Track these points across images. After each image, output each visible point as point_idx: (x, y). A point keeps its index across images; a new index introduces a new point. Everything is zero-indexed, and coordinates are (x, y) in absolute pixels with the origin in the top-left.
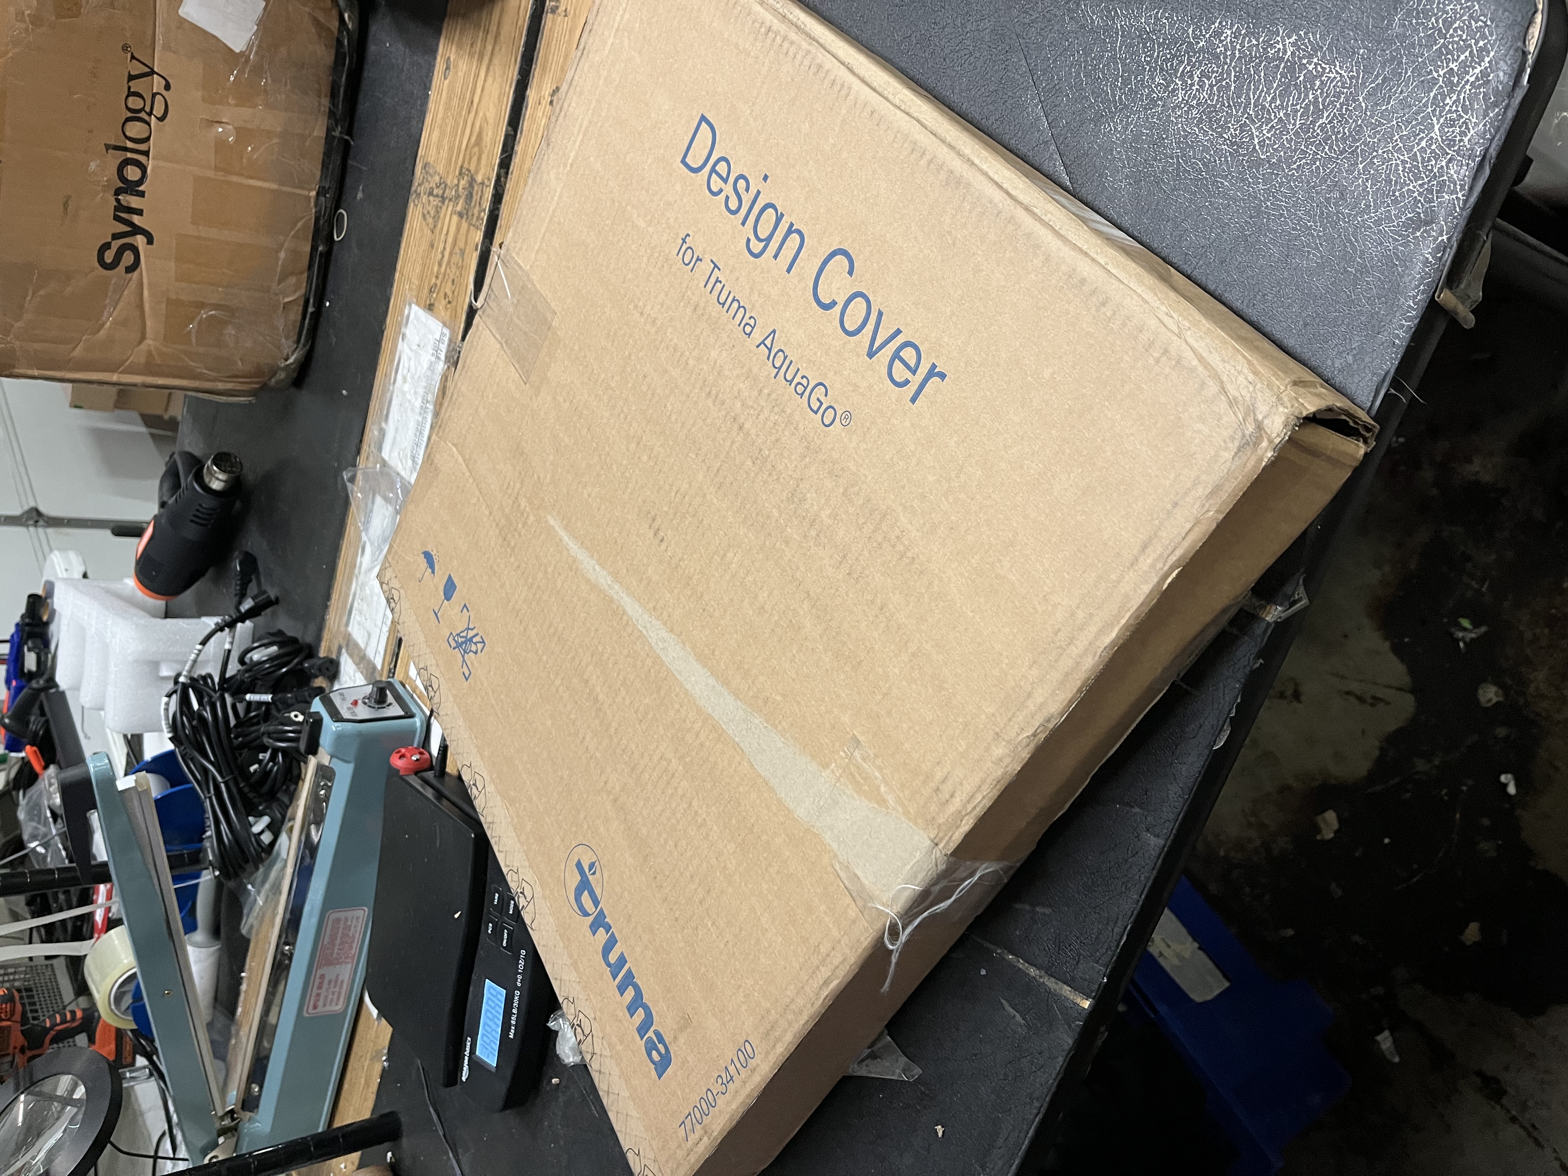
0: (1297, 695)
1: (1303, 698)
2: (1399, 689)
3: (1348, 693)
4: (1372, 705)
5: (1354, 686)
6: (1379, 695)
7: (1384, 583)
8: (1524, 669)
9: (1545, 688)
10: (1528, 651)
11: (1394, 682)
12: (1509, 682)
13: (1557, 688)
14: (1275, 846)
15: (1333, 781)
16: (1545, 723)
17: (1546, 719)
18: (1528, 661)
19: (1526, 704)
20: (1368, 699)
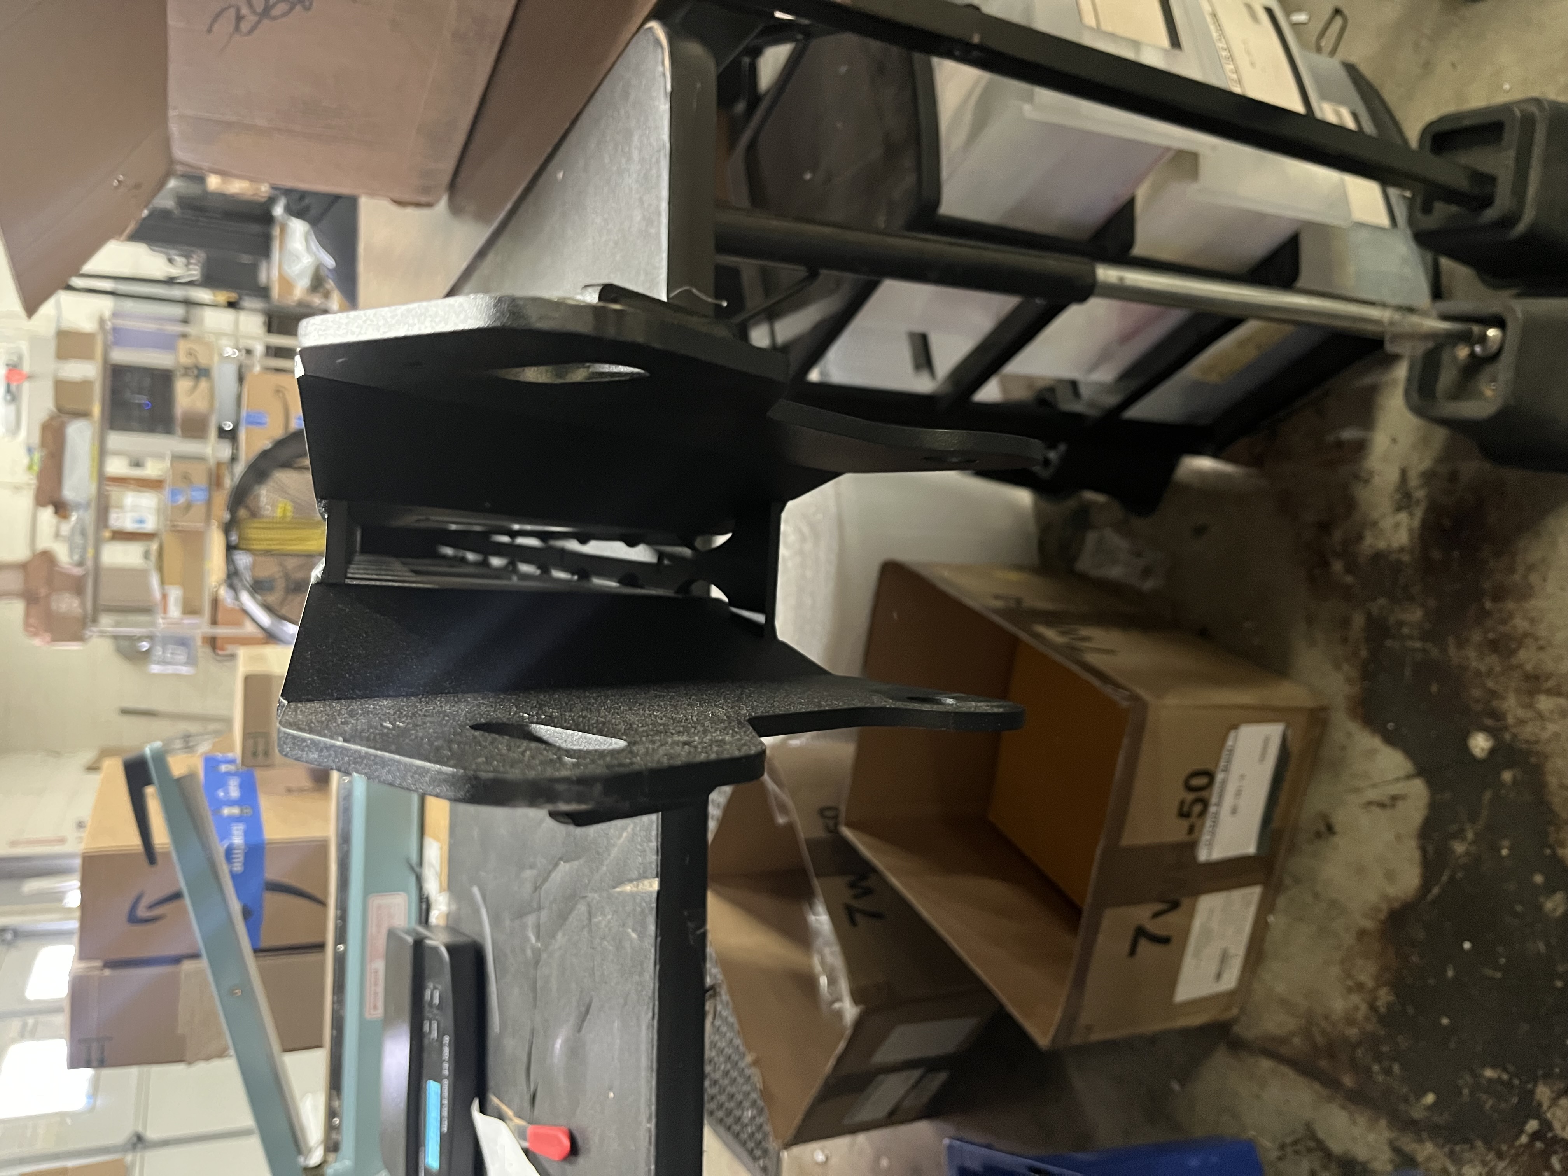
0: (1330, 829)
1: (1337, 828)
2: (1408, 777)
3: (1369, 804)
4: (1393, 806)
5: (1372, 795)
6: (1393, 793)
7: (1349, 680)
8: (1495, 703)
9: (1521, 713)
10: (1490, 684)
11: (1401, 773)
12: (1489, 722)
13: (1530, 706)
14: (1379, 1003)
15: (1396, 905)
16: (1538, 748)
17: (1537, 742)
18: (1494, 694)
19: (1515, 736)
20: (1387, 802)
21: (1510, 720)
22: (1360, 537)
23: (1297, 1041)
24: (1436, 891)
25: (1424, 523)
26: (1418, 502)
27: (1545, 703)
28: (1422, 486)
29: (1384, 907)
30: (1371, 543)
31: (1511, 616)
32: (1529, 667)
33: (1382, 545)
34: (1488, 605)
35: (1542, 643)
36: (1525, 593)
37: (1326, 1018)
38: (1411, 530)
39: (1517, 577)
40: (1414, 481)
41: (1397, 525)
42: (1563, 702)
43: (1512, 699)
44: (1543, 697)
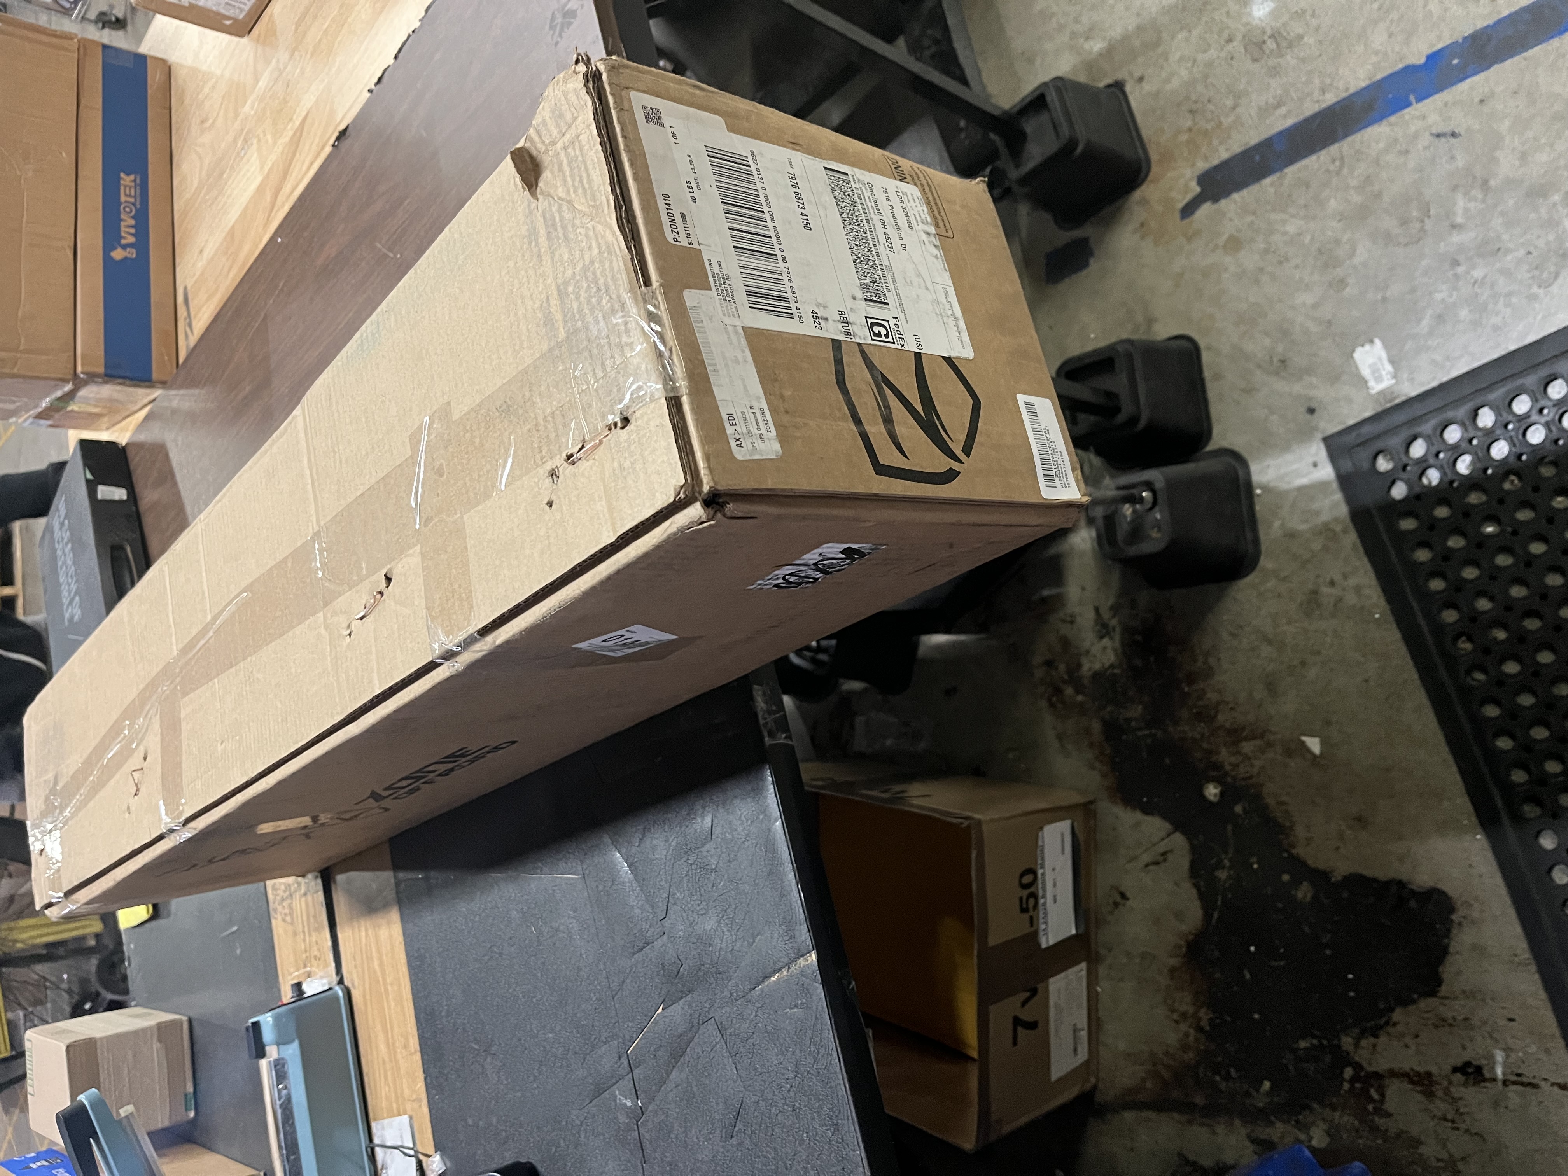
0: (1123, 896)
1: (1128, 894)
2: (1169, 835)
3: (1147, 866)
4: (1165, 860)
5: (1146, 858)
6: (1161, 850)
7: (1104, 775)
8: (1213, 759)
9: (1233, 759)
10: (1205, 746)
11: (1163, 834)
12: (1214, 774)
13: (1238, 753)
14: (1202, 1024)
15: (1191, 937)
16: (1253, 781)
17: (1251, 777)
18: (1210, 752)
19: (1234, 778)
20: (1161, 859)
21: (1228, 768)
22: (1079, 666)
23: (1149, 1085)
24: (1216, 916)
25: (1122, 644)
26: (1114, 629)
27: (1247, 747)
28: (1114, 616)
29: (1182, 943)
30: (1088, 667)
31: (1204, 692)
32: (1228, 725)
33: (1097, 666)
34: (1186, 689)
35: (1231, 705)
36: (1209, 673)
37: (1167, 1053)
38: (1115, 650)
39: (1199, 664)
40: (1106, 615)
41: (1105, 648)
42: (1258, 742)
43: (1224, 752)
44: (1244, 744)
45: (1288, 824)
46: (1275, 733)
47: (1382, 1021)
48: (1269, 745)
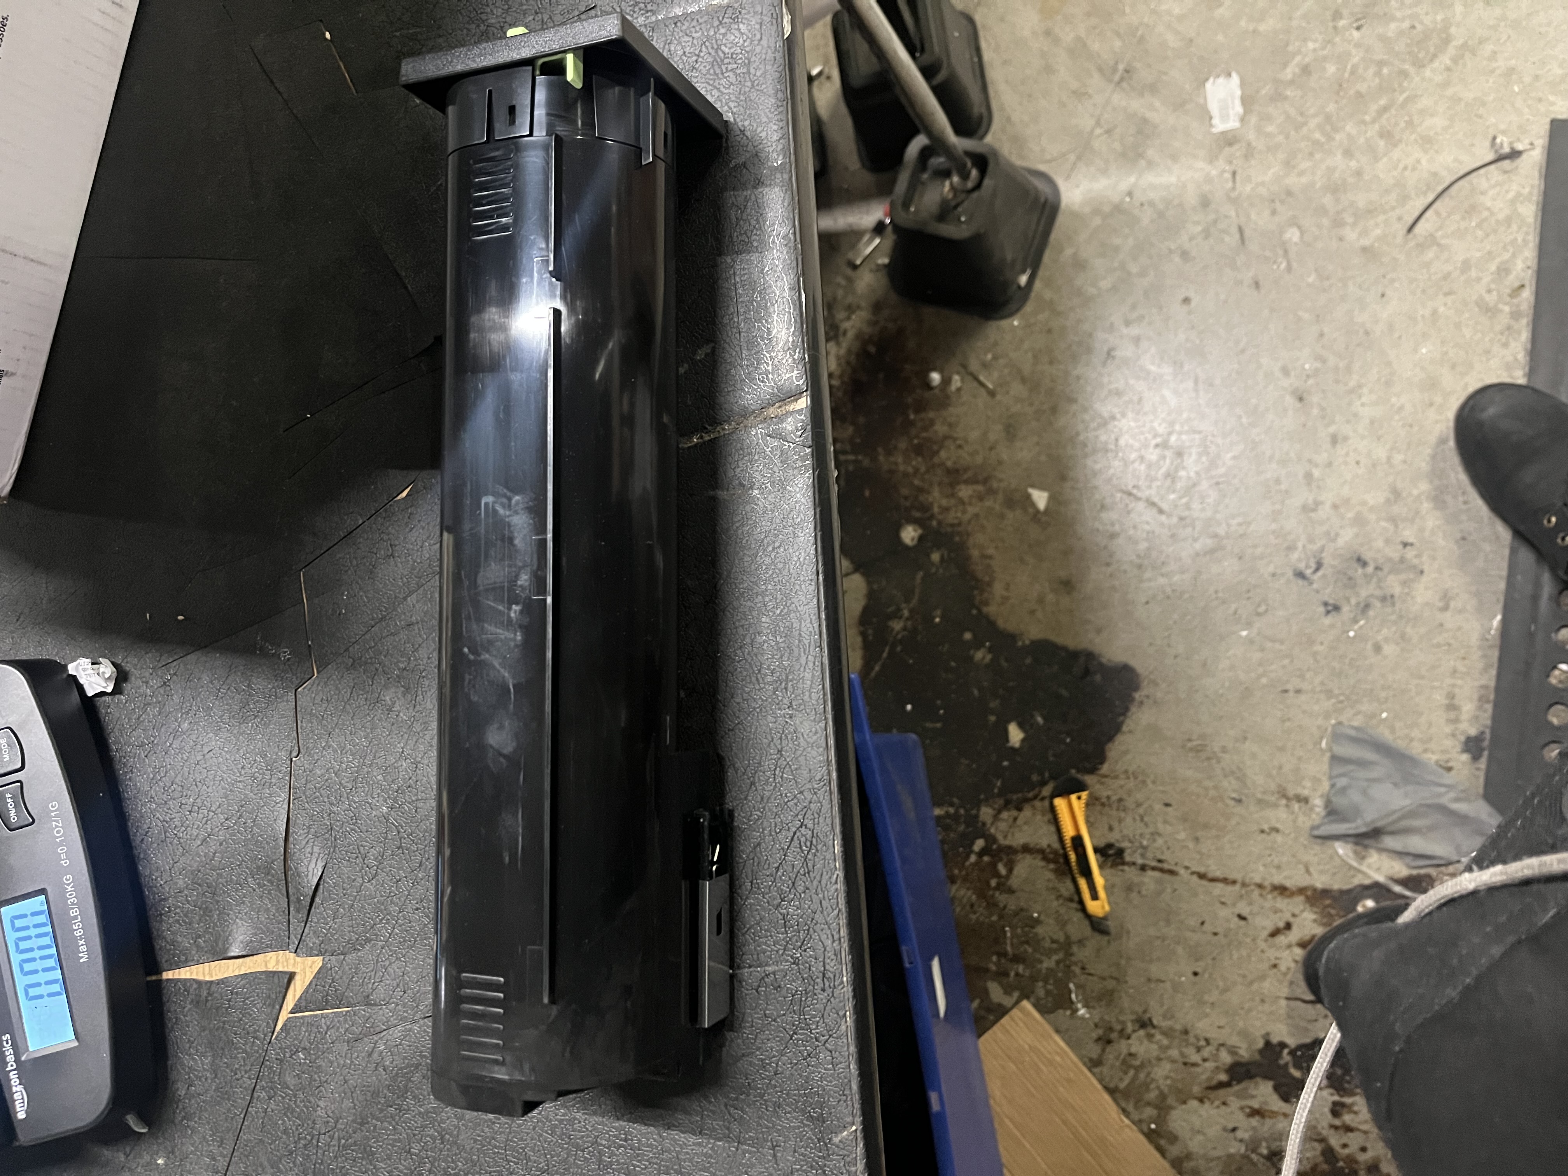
2: (847, 574)
8: (922, 498)
13: (953, 495)
17: (959, 524)
18: (921, 490)
19: (940, 523)
21: (936, 510)
27: (965, 492)
31: (932, 423)
32: (949, 464)
34: (912, 417)
35: (958, 442)
38: (838, 358)
42: (980, 488)
43: (936, 493)
44: (963, 487)
45: (987, 579)
46: (1001, 480)
47: (1031, 795)
48: (991, 492)
